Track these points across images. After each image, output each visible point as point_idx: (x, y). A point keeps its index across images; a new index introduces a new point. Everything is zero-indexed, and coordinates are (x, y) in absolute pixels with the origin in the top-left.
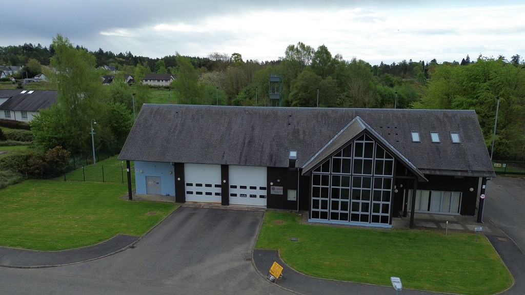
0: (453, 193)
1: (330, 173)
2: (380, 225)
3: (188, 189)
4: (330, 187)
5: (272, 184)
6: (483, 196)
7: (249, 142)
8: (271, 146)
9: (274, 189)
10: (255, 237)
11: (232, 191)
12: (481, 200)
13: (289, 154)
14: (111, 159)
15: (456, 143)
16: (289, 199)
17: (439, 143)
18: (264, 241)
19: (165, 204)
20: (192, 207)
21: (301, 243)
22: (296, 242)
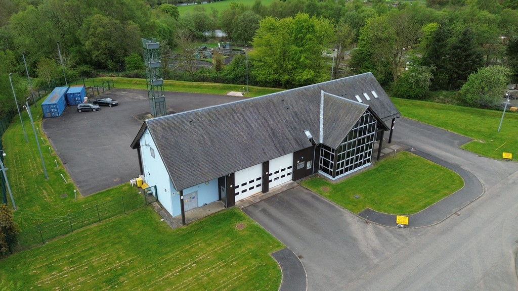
1: (348, 142)
2: (367, 165)
3: (236, 191)
4: (346, 151)
5: (298, 162)
8: (289, 131)
10: (337, 206)
11: (270, 178)
12: (392, 130)
13: (305, 134)
15: (377, 98)
16: (307, 169)
17: (370, 100)
18: (350, 206)
19: (224, 213)
20: (249, 205)
21: (365, 198)
22: (362, 198)
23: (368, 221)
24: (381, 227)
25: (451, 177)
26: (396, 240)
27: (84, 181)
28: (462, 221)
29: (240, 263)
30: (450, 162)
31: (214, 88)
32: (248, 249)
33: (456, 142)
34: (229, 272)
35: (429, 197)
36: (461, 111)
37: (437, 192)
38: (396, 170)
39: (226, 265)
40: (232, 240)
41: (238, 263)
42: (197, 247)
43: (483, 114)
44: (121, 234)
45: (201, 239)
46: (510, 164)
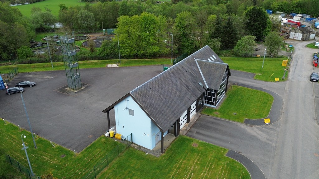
13: (200, 85)
15: (216, 59)
18: (237, 120)
19: (178, 140)
20: (187, 132)
21: (239, 113)
22: (238, 114)
23: (251, 125)
24: (259, 127)
25: (265, 94)
26: (272, 132)
27: (67, 143)
28: (287, 115)
29: (216, 165)
30: (256, 87)
31: (96, 63)
32: (212, 156)
33: (250, 76)
34: (216, 172)
35: (266, 107)
36: (238, 60)
37: (266, 103)
38: (238, 96)
39: (210, 169)
40: (198, 154)
41: (215, 166)
42: (183, 164)
43: (249, 60)
44: (129, 169)
45: (180, 159)
46: (280, 83)
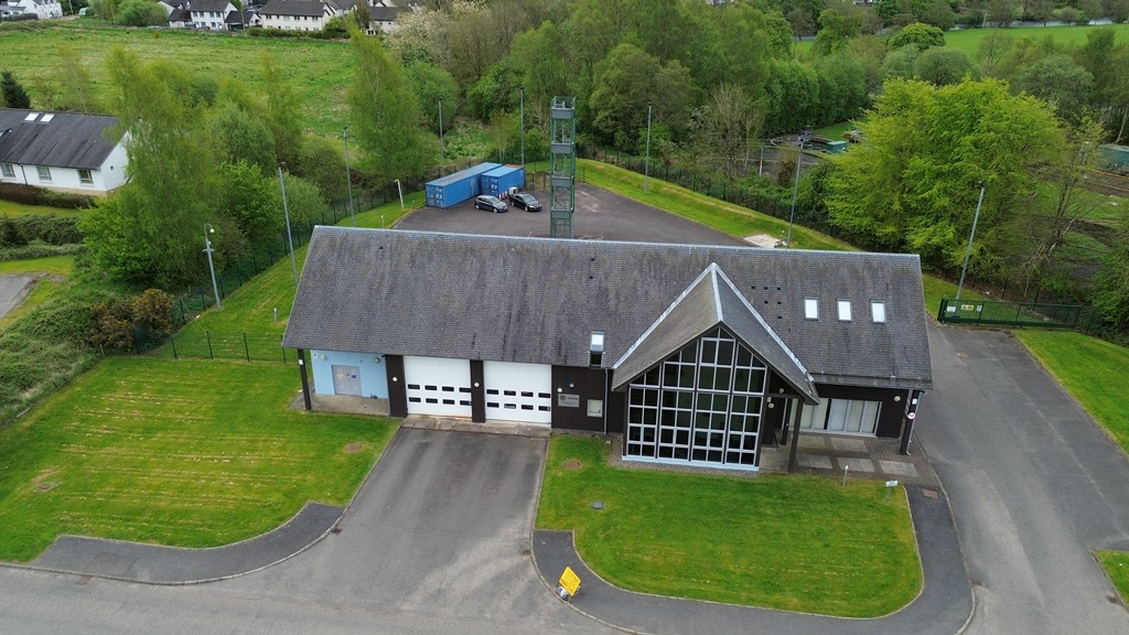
0: (867, 402)
1: (660, 387)
2: (739, 466)
3: (411, 393)
4: (660, 408)
5: (560, 390)
6: (911, 416)
7: (519, 314)
8: (559, 322)
9: (563, 398)
10: (534, 501)
11: (489, 398)
12: (909, 422)
13: (590, 340)
14: (246, 288)
15: (878, 323)
16: (589, 414)
17: (849, 322)
18: (549, 512)
20: (423, 427)
21: (607, 514)
22: (601, 512)
23: (531, 551)
24: (533, 571)
25: (886, 586)
32: (303, 479)
34: (232, 491)
35: (729, 587)
37: (772, 589)
38: (788, 506)
39: (246, 482)
40: (312, 458)
41: (260, 488)
42: (269, 443)
44: (243, 385)
45: (289, 437)
